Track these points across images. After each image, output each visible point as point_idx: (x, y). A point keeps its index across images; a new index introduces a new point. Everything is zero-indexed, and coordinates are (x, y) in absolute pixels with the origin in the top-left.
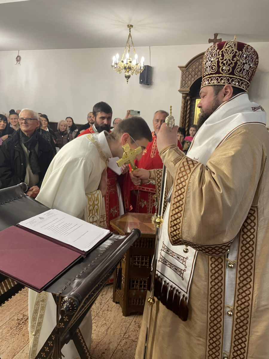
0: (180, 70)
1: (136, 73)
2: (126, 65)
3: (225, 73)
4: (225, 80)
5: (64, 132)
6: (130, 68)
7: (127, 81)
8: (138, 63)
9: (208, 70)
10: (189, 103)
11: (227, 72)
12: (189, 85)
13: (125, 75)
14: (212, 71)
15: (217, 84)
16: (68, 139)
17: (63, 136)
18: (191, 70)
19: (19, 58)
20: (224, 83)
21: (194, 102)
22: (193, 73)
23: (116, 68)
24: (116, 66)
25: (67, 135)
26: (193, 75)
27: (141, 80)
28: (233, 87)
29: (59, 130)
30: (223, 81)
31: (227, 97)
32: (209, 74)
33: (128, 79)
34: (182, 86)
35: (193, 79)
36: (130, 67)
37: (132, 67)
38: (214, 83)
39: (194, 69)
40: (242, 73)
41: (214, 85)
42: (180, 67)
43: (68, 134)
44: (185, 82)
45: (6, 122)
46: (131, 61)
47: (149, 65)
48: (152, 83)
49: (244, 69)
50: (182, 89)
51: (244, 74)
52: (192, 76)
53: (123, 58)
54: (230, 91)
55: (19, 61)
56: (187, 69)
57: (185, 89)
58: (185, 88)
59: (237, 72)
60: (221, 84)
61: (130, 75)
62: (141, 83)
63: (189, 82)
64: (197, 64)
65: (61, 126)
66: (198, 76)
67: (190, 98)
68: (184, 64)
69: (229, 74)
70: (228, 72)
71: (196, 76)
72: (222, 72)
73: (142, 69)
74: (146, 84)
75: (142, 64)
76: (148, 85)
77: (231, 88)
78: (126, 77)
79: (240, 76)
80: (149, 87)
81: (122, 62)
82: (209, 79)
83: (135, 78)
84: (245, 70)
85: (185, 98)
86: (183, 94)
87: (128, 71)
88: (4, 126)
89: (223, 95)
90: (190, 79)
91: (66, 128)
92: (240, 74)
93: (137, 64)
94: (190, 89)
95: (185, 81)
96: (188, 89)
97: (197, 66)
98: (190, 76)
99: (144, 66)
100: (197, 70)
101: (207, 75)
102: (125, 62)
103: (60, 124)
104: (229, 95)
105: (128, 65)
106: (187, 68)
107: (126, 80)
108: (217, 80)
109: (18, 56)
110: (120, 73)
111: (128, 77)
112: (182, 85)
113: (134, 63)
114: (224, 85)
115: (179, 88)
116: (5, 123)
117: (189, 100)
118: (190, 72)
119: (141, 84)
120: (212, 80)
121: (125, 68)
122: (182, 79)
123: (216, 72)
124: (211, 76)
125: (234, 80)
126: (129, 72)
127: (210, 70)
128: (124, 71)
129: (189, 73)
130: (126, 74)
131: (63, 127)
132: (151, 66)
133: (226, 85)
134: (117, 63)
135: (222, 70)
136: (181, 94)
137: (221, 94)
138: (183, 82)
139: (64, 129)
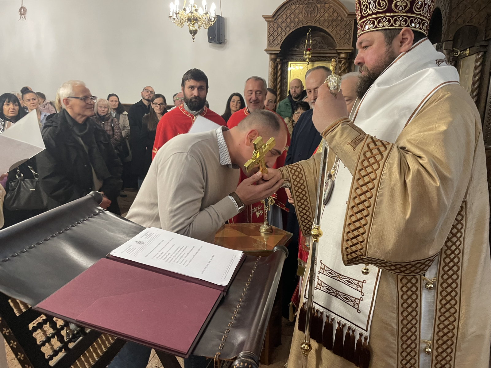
0: (266, 21)
1: (205, 26)
2: (190, 15)
3: (400, 11)
4: (401, 21)
5: (105, 115)
6: (196, 20)
7: (194, 39)
8: (207, 11)
9: (371, 8)
10: (279, 67)
11: (403, 9)
12: (279, 42)
13: (190, 29)
14: (378, 9)
15: (389, 28)
16: (112, 125)
17: (103, 123)
18: (280, 20)
19: (24, 11)
20: (400, 25)
21: (286, 66)
22: (284, 25)
23: (175, 19)
24: (175, 17)
25: (110, 121)
26: (284, 28)
27: (211, 38)
28: (413, 31)
29: (98, 113)
30: (398, 23)
31: (405, 47)
32: (373, 14)
33: (194, 36)
34: (270, 44)
35: (284, 33)
36: (197, 18)
37: (200, 18)
38: (384, 26)
39: (284, 20)
40: (423, 10)
41: (385, 29)
42: (265, 17)
43: (111, 119)
44: (274, 37)
45: (17, 103)
46: (196, 8)
47: (221, 16)
48: (226, 41)
49: (425, 4)
50: (270, 48)
51: (425, 11)
52: (282, 29)
53: (185, 4)
54: (410, 37)
55: (23, 15)
56: (275, 20)
57: (273, 48)
58: (273, 46)
59: (417, 8)
60: (396, 27)
61: (197, 29)
62: (210, 41)
63: (279, 38)
64: (289, 12)
65: (99, 108)
66: (290, 29)
67: (281, 60)
68: (271, 13)
69: (407, 12)
70: (405, 8)
71: (288, 29)
72: (396, 10)
73: (212, 20)
74: (217, 43)
75: (212, 14)
76: (221, 43)
77: (412, 32)
78: (191, 32)
79: (420, 14)
80: (222, 47)
81: (185, 10)
82: (375, 21)
83: (203, 34)
84: (427, 6)
85: (274, 60)
86: (271, 54)
87: (193, 23)
88: (14, 111)
89: (400, 44)
90: (279, 33)
91: (108, 111)
92: (420, 11)
93: (206, 14)
94: (281, 48)
95: (272, 36)
96: (278, 48)
97: (288, 15)
98: (280, 29)
99: (216, 16)
100: (288, 20)
101: (369, 15)
102: (188, 11)
103: (97, 105)
104: (409, 44)
105: (193, 15)
106: (275, 18)
107: (191, 36)
108: (389, 21)
109: (22, 8)
110: (182, 27)
111: (194, 33)
112: (270, 42)
113: (201, 13)
114: (401, 29)
115: (265, 47)
116: (16, 105)
117: (280, 63)
118: (280, 24)
119: (211, 43)
120: (379, 22)
121: (189, 20)
122: (269, 34)
123: (385, 10)
124: (378, 16)
125: (413, 20)
126: (195, 25)
127: (376, 7)
128: (186, 24)
129: (278, 24)
130: (191, 27)
131: (103, 109)
132: (222, 16)
133: (404, 28)
134: (178, 12)
135: (396, 6)
136: (268, 56)
137: (396, 42)
138: (271, 38)
139: (104, 112)
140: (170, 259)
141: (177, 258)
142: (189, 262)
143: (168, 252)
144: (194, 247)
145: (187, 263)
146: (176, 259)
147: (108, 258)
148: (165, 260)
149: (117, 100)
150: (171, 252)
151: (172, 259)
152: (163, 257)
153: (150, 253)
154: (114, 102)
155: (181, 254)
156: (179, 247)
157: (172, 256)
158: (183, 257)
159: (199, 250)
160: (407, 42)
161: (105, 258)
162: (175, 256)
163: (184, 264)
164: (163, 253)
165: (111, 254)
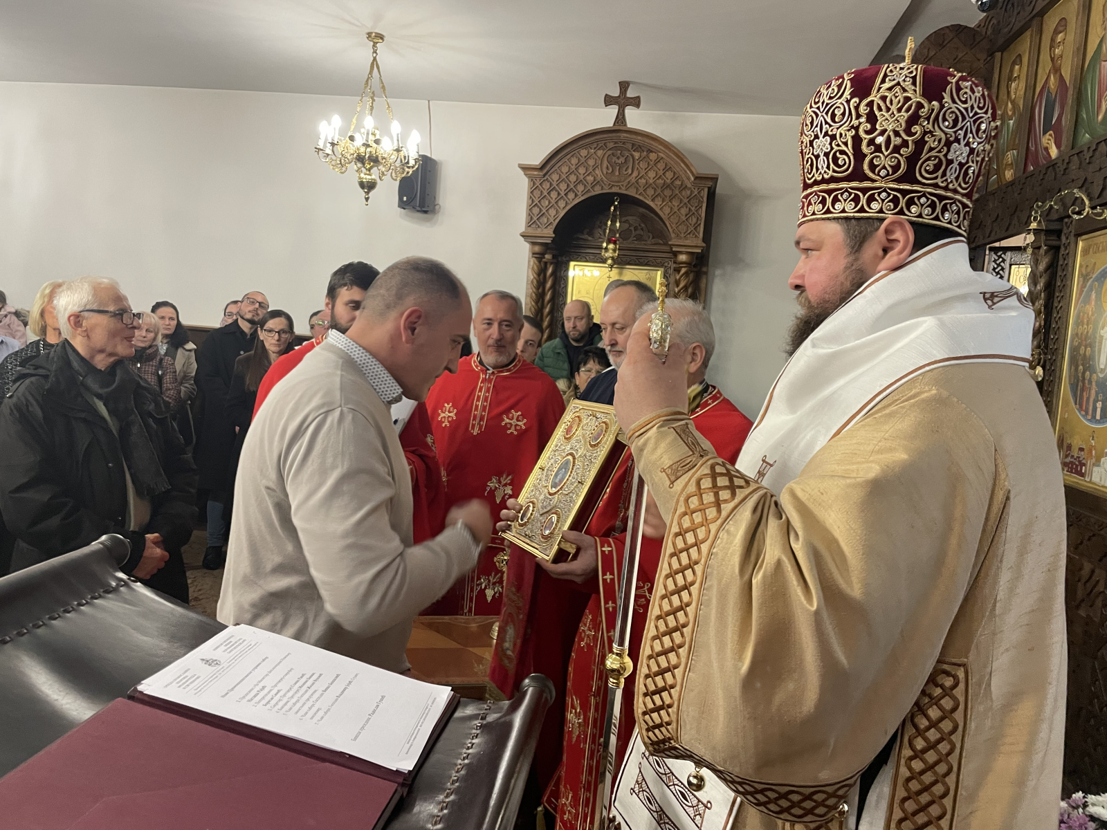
0: (526, 175)
1: (393, 174)
2: (362, 149)
3: (883, 178)
4: (883, 201)
5: (144, 349)
6: (375, 160)
7: (367, 199)
8: (401, 146)
9: (820, 167)
10: (550, 271)
11: (890, 173)
12: (552, 220)
13: (360, 178)
14: (834, 171)
15: (856, 214)
16: (160, 373)
17: (139, 365)
18: (555, 177)
20: (881, 211)
21: (564, 269)
22: (563, 186)
23: (328, 155)
24: (329, 151)
25: (154, 363)
26: (563, 193)
27: (405, 199)
28: (912, 223)
30: (875, 206)
31: (892, 258)
32: (824, 181)
33: (367, 193)
34: (532, 221)
35: (562, 204)
36: (377, 157)
37: (383, 158)
38: (843, 211)
39: (564, 176)
40: (944, 175)
41: (846, 218)
42: (525, 169)
43: (158, 358)
44: (541, 210)
46: (378, 137)
47: (429, 156)
48: (437, 207)
50: (531, 231)
51: (951, 176)
52: (559, 194)
53: (353, 127)
54: (903, 236)
56: (544, 175)
57: (538, 232)
58: (539, 226)
59: (926, 171)
60: (871, 214)
61: (375, 180)
62: (402, 205)
63: (552, 212)
64: (574, 161)
66: (576, 195)
67: (554, 257)
68: (537, 160)
69: (898, 181)
70: (894, 173)
71: (571, 196)
72: (871, 175)
73: (410, 165)
74: (418, 211)
75: (412, 152)
76: (426, 212)
77: (908, 227)
78: (362, 185)
79: (935, 185)
80: (428, 220)
81: (352, 138)
82: (827, 196)
83: (388, 190)
85: (539, 256)
86: (533, 244)
87: (369, 166)
89: (881, 252)
90: (553, 202)
91: (155, 339)
93: (398, 150)
94: (554, 232)
95: (538, 207)
96: (549, 232)
97: (573, 168)
98: (554, 195)
99: (420, 156)
100: (573, 178)
102: (359, 141)
104: (901, 252)
105: (369, 150)
106: (545, 171)
107: (362, 193)
108: (856, 200)
110: (342, 173)
111: (369, 187)
112: (532, 218)
113: (386, 148)
114: (883, 220)
115: (522, 227)
117: (551, 263)
118: (555, 184)
119: (404, 209)
120: (835, 200)
121: (360, 159)
122: (530, 201)
123: (849, 175)
124: (832, 186)
125: (916, 199)
126: (372, 171)
127: (828, 167)
128: (354, 167)
129: (551, 185)
130: (362, 175)
131: (144, 334)
132: (433, 157)
133: (890, 217)
134: (336, 143)
135: (872, 167)
136: (527, 246)
137: (872, 248)
138: (534, 212)
139: (145, 339)
140: (281, 704)
141: (298, 701)
142: (326, 713)
143: (276, 686)
144: (338, 676)
145: (321, 713)
146: (294, 704)
147: (131, 698)
148: (268, 706)
149: (175, 316)
150: (284, 686)
151: (286, 704)
152: (263, 698)
153: (232, 689)
154: (167, 320)
155: (306, 691)
156: (303, 675)
157: (284, 695)
158: (311, 700)
159: (350, 682)
160: (896, 250)
161: (124, 698)
162: (292, 697)
163: (312, 718)
164: (264, 687)
165: (140, 688)
